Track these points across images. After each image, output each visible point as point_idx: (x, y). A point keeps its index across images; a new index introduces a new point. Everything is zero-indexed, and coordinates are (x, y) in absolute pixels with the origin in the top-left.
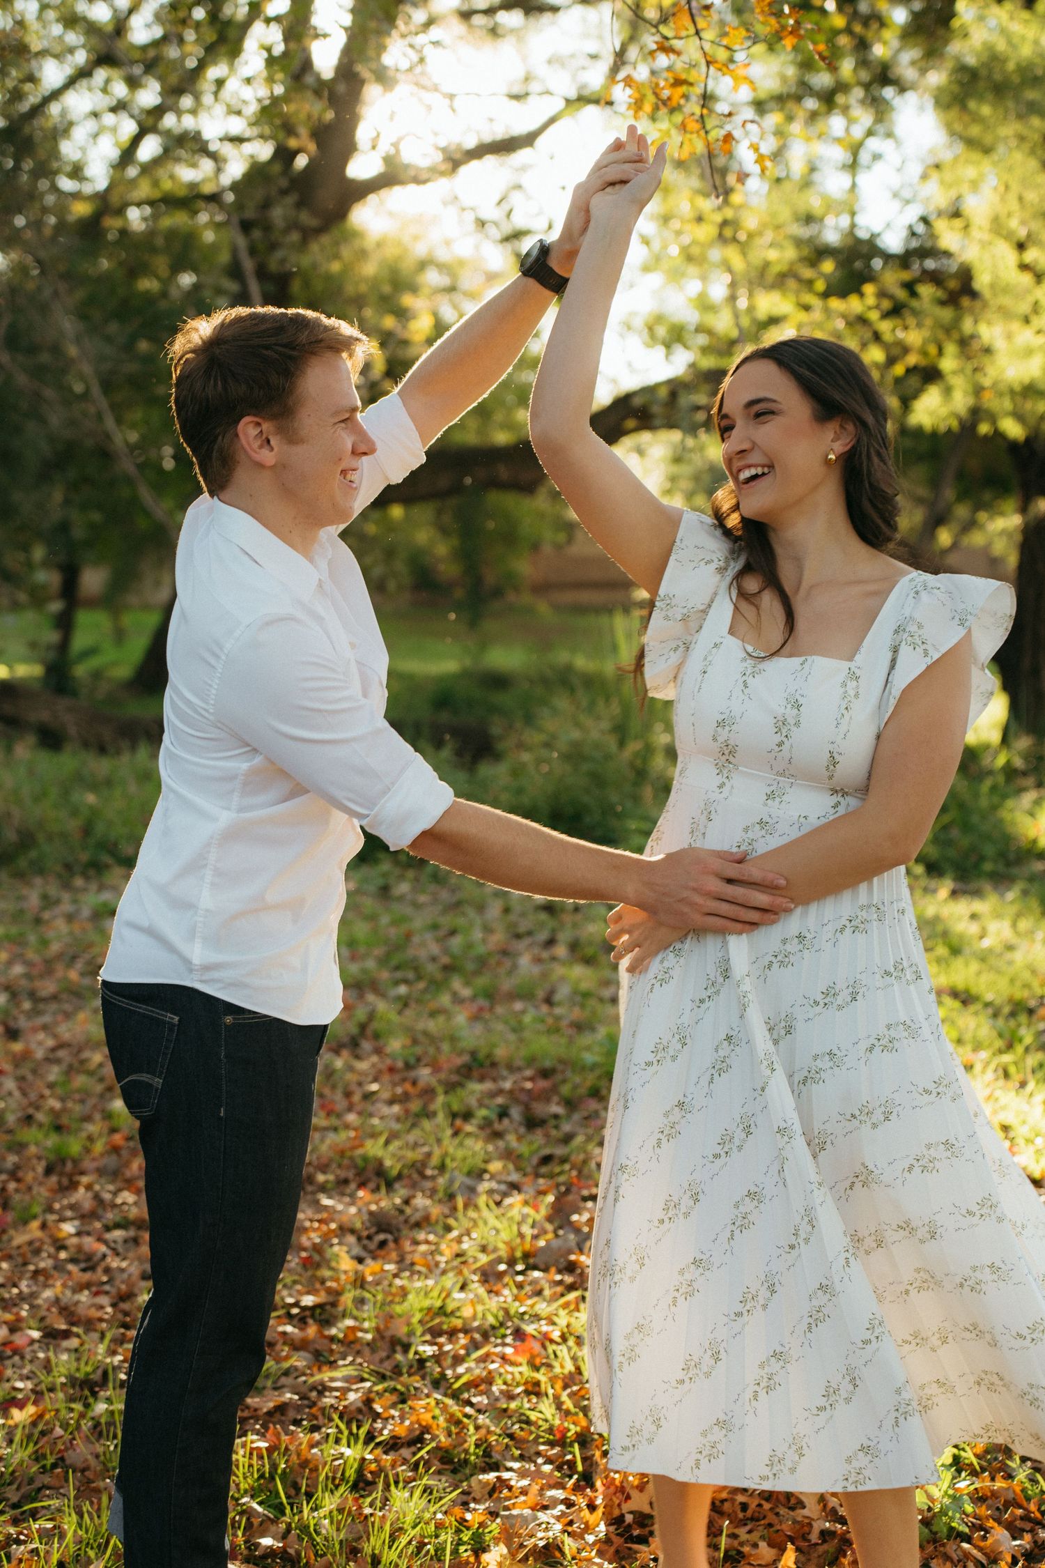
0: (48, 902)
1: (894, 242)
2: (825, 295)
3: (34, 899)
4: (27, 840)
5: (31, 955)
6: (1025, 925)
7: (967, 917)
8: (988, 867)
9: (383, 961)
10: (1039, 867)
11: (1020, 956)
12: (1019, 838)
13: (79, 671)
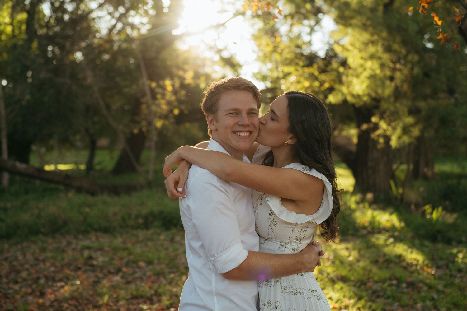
0: (69, 243)
1: (322, 54)
2: (303, 67)
3: (64, 243)
4: (65, 223)
5: (58, 264)
6: (363, 252)
7: (345, 249)
8: (350, 232)
9: (167, 265)
10: (365, 232)
11: (361, 264)
12: (359, 223)
13: (98, 167)
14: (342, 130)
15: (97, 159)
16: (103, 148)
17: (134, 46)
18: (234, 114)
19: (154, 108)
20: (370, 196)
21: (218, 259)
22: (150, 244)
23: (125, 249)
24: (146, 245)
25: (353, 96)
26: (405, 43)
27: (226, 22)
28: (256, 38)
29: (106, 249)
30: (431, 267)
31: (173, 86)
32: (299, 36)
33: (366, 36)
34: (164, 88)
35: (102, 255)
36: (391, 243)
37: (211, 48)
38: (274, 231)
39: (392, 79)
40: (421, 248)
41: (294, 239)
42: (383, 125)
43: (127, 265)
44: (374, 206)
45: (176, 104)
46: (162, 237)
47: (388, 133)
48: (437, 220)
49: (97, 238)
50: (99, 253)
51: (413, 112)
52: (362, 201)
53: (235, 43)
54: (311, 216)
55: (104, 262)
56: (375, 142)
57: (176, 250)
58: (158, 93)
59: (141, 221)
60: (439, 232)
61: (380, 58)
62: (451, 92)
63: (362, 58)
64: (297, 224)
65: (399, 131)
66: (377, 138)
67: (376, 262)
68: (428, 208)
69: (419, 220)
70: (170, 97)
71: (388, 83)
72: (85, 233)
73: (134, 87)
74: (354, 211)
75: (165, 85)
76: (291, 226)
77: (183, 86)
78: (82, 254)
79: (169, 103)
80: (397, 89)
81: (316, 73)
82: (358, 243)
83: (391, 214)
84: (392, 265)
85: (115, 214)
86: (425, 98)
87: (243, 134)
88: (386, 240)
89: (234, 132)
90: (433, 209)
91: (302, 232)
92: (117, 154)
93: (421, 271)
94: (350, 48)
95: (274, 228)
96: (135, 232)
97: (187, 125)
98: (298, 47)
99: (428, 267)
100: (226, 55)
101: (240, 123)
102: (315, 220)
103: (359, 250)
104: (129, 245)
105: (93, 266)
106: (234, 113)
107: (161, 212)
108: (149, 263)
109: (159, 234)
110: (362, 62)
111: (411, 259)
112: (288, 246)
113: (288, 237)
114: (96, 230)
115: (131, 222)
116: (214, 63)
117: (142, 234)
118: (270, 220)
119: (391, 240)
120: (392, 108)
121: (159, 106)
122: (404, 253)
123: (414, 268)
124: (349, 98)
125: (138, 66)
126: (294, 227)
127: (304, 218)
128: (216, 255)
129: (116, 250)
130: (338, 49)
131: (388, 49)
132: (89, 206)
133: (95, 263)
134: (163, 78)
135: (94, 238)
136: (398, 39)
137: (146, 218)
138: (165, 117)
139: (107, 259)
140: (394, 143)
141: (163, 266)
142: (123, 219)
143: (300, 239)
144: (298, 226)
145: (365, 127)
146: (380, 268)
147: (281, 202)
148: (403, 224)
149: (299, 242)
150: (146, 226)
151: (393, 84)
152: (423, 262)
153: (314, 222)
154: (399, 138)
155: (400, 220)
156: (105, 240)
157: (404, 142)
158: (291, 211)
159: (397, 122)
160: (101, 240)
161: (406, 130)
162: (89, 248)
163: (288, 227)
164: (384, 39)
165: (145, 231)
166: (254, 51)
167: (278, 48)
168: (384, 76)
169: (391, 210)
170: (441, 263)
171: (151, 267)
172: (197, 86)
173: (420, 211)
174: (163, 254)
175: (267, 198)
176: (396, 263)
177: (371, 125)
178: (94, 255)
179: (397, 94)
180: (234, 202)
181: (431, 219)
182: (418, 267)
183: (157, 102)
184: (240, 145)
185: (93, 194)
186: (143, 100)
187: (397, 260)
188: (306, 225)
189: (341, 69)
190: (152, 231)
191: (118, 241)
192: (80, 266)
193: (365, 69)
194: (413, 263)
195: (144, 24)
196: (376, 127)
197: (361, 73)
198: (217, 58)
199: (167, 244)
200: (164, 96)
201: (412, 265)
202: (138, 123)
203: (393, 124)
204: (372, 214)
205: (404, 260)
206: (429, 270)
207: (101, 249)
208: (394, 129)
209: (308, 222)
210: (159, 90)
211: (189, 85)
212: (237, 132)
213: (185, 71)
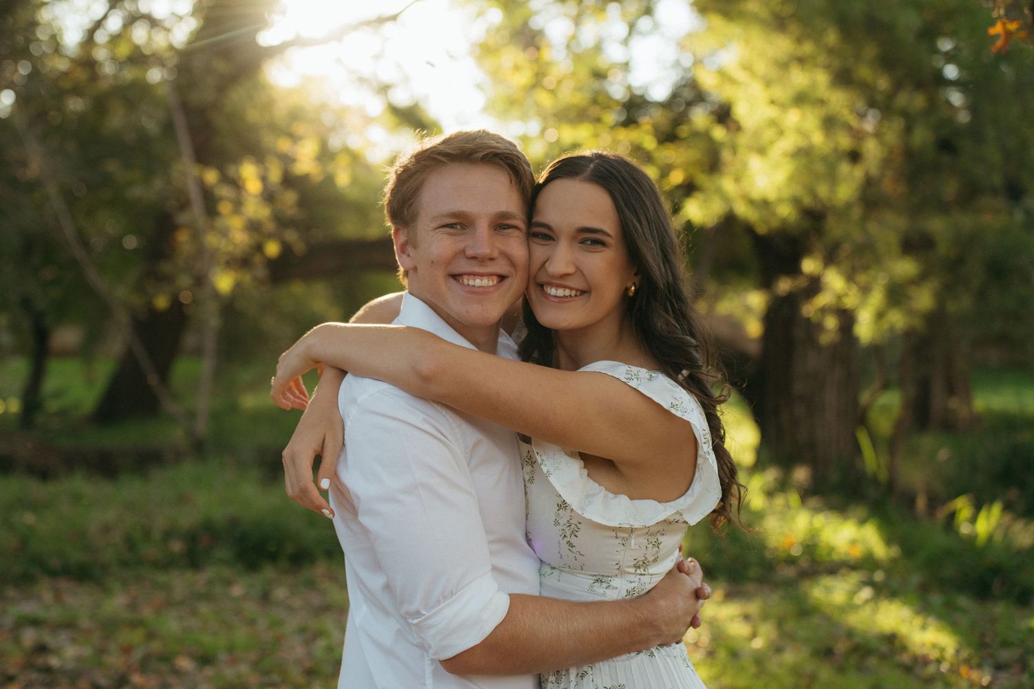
1: (660, 93)
2: (613, 128)
6: (790, 626)
7: (742, 618)
8: (753, 572)
9: (255, 665)
10: (790, 572)
11: (789, 657)
12: (776, 549)
13: (53, 406)
14: (717, 298)
15: (51, 383)
16: (65, 354)
17: (155, 75)
18: (456, 228)
19: (212, 240)
20: (801, 474)
21: (430, 622)
22: (204, 608)
23: (134, 624)
24: (194, 613)
25: (751, 202)
26: (886, 62)
27: (400, 13)
28: (485, 51)
29: (85, 623)
30: (979, 666)
31: (264, 179)
32: (598, 48)
33: (782, 45)
34: (236, 184)
35: (74, 641)
36: (867, 601)
37: (362, 80)
38: (573, 549)
39: (854, 156)
40: (947, 616)
41: (628, 567)
42: (834, 281)
43: (144, 665)
44: (814, 502)
45: (270, 226)
46: (237, 591)
47: (850, 302)
48: (990, 538)
49: (58, 596)
50: (63, 636)
51: (914, 245)
52: (782, 486)
53: (432, 65)
54: (672, 503)
55: (79, 659)
56: (813, 328)
57: (275, 624)
58: (221, 199)
59: (177, 546)
60: (996, 570)
61: (822, 102)
62: (1014, 192)
63: (773, 102)
64: (632, 530)
65: (877, 298)
66: (819, 314)
67: (826, 653)
68: (963, 507)
69: (937, 539)
70: (255, 209)
71: (845, 168)
72: (25, 581)
73: (158, 183)
74: (759, 516)
75: (240, 177)
76: (620, 534)
77: (290, 180)
78: (17, 640)
79: (253, 227)
80: (869, 183)
81: (650, 143)
82: (775, 600)
83: (862, 522)
84: (872, 662)
85: (106, 529)
86: (944, 208)
87: (478, 282)
88: (853, 593)
89: (456, 277)
90: (978, 507)
91: (651, 545)
92: (104, 368)
93: (952, 679)
94: (740, 75)
95: (573, 540)
96: (162, 578)
97: (297, 288)
98: (600, 75)
99: (971, 668)
100: (402, 98)
101: (470, 252)
102: (681, 515)
103: (780, 623)
104: (147, 613)
105: (48, 670)
106: (456, 224)
107: (234, 522)
108: (205, 659)
109: (228, 583)
110: (772, 112)
111: (924, 645)
112: (616, 582)
113: (614, 563)
114: (53, 574)
115: (151, 551)
116: (368, 120)
117: (181, 582)
118: (563, 521)
119: (866, 593)
120: (858, 236)
121: (225, 233)
122: (903, 629)
123: (931, 669)
124: (742, 210)
125: (168, 128)
126: (626, 535)
127: (651, 512)
128: (423, 612)
129: (109, 627)
130: (708, 80)
131: (843, 78)
132: (35, 507)
133: (54, 661)
134: (236, 160)
135: (48, 596)
136: (871, 50)
137: (192, 538)
138: (242, 262)
139: (87, 651)
140: (865, 328)
141: (244, 669)
142: (130, 544)
143: (644, 565)
144: (636, 533)
145: (784, 286)
146: (841, 670)
147: (585, 472)
148: (895, 551)
149: (643, 572)
150: (193, 559)
151: (858, 173)
152: (958, 651)
153: (681, 521)
154: (880, 316)
155: (889, 541)
156: (79, 600)
157: (892, 329)
158: (616, 493)
159: (872, 272)
160: (70, 600)
161: (896, 295)
162: (35, 623)
163: (612, 537)
164: (831, 51)
165: (189, 575)
166: (479, 86)
167: (546, 76)
168: (836, 150)
169: (861, 511)
170: (1005, 655)
171: (209, 671)
172: (329, 180)
173: (942, 514)
174: (241, 635)
175: (546, 466)
176: (883, 657)
177: (802, 283)
178: (49, 639)
179: (870, 199)
180: (468, 465)
181: (973, 538)
182: (944, 667)
183: (219, 223)
184: (468, 312)
185: (44, 475)
186: (183, 218)
187: (884, 648)
188: (660, 528)
189: (719, 133)
190: (210, 573)
191: (116, 603)
192: (12, 671)
193: (781, 133)
194: (928, 655)
195: (181, 18)
196: (815, 286)
197: (772, 142)
198: (376, 107)
199: (251, 608)
200: (238, 205)
201: (925, 661)
202: (168, 279)
203: (862, 278)
204: (811, 523)
205: (904, 648)
206: (975, 675)
207: (69, 625)
208: (865, 290)
209: (665, 521)
210: (225, 191)
211: (305, 178)
212: (461, 275)
213: (295, 138)
